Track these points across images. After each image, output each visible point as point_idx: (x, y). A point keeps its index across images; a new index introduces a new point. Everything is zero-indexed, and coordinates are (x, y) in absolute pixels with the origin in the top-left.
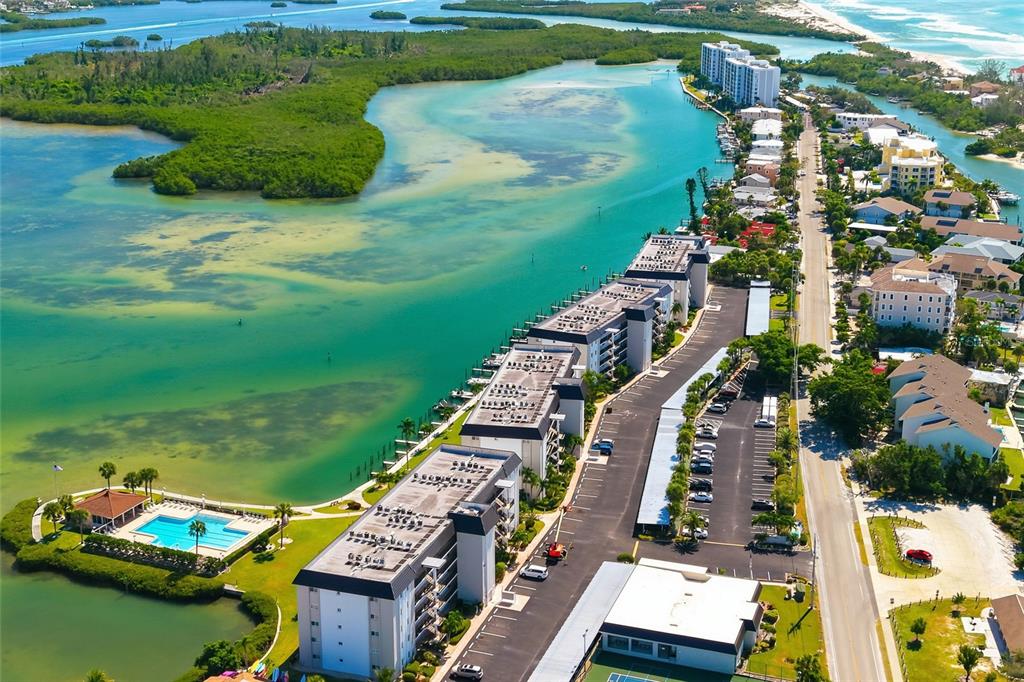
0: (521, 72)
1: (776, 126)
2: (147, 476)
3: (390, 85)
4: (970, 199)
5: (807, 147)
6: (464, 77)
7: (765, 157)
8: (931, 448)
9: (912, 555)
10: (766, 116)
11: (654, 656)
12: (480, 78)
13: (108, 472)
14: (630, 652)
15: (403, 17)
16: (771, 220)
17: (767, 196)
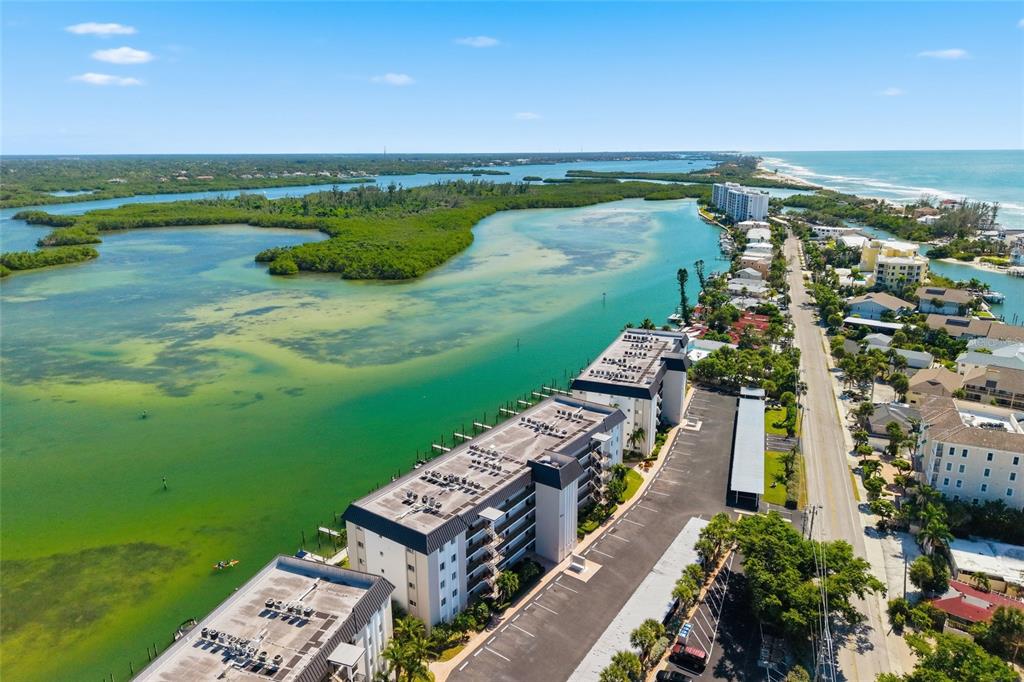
0: (594, 203)
1: (767, 234)
3: (505, 210)
5: (792, 247)
7: (759, 252)
10: (758, 226)
16: (765, 311)
17: (759, 287)
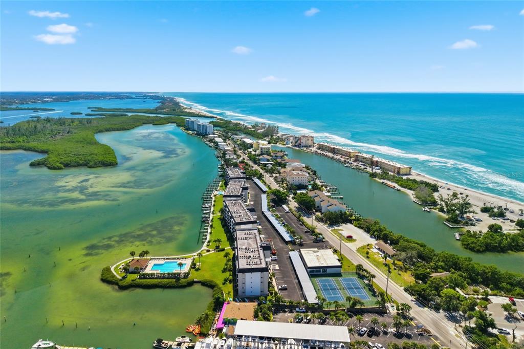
6: (118, 130)
9: (348, 237)
15: (82, 114)
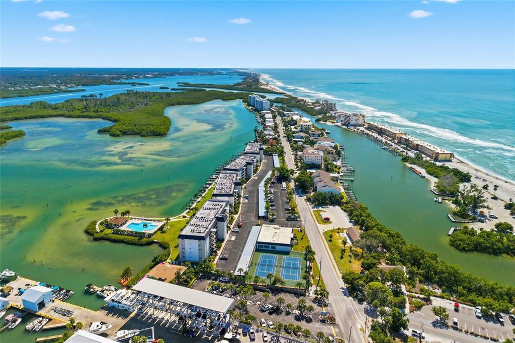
0: (203, 102)
1: (271, 116)
2: (127, 212)
3: (169, 106)
4: (320, 132)
5: (279, 119)
7: (270, 123)
8: (325, 193)
9: (325, 219)
10: (267, 113)
11: (270, 249)
12: (192, 104)
13: (116, 212)
14: (264, 248)
15: (168, 88)
16: (275, 139)
17: (272, 133)
